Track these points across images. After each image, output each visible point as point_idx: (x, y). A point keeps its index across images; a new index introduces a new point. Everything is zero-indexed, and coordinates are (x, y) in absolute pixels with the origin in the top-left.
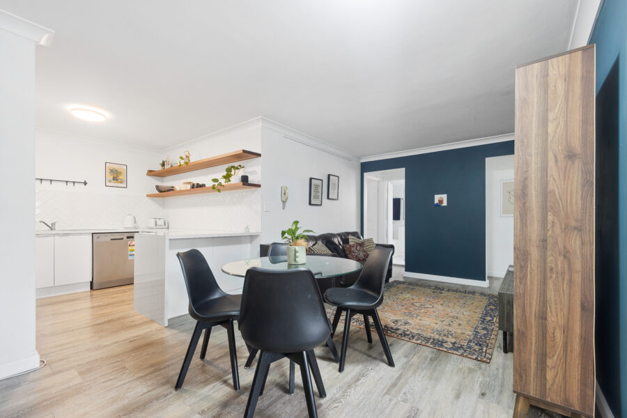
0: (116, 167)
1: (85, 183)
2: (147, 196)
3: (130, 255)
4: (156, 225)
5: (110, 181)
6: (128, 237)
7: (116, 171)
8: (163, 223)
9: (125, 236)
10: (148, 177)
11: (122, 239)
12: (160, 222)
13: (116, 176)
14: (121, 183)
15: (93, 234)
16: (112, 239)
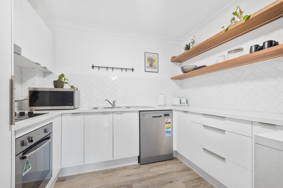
0: (151, 55)
1: (133, 70)
2: (172, 78)
3: (167, 132)
4: (181, 103)
5: (147, 67)
6: (165, 115)
7: (152, 59)
8: (185, 102)
9: (162, 114)
10: (172, 63)
11: (161, 116)
12: (184, 101)
13: (151, 63)
14: (155, 68)
15: (140, 111)
16: (153, 117)
